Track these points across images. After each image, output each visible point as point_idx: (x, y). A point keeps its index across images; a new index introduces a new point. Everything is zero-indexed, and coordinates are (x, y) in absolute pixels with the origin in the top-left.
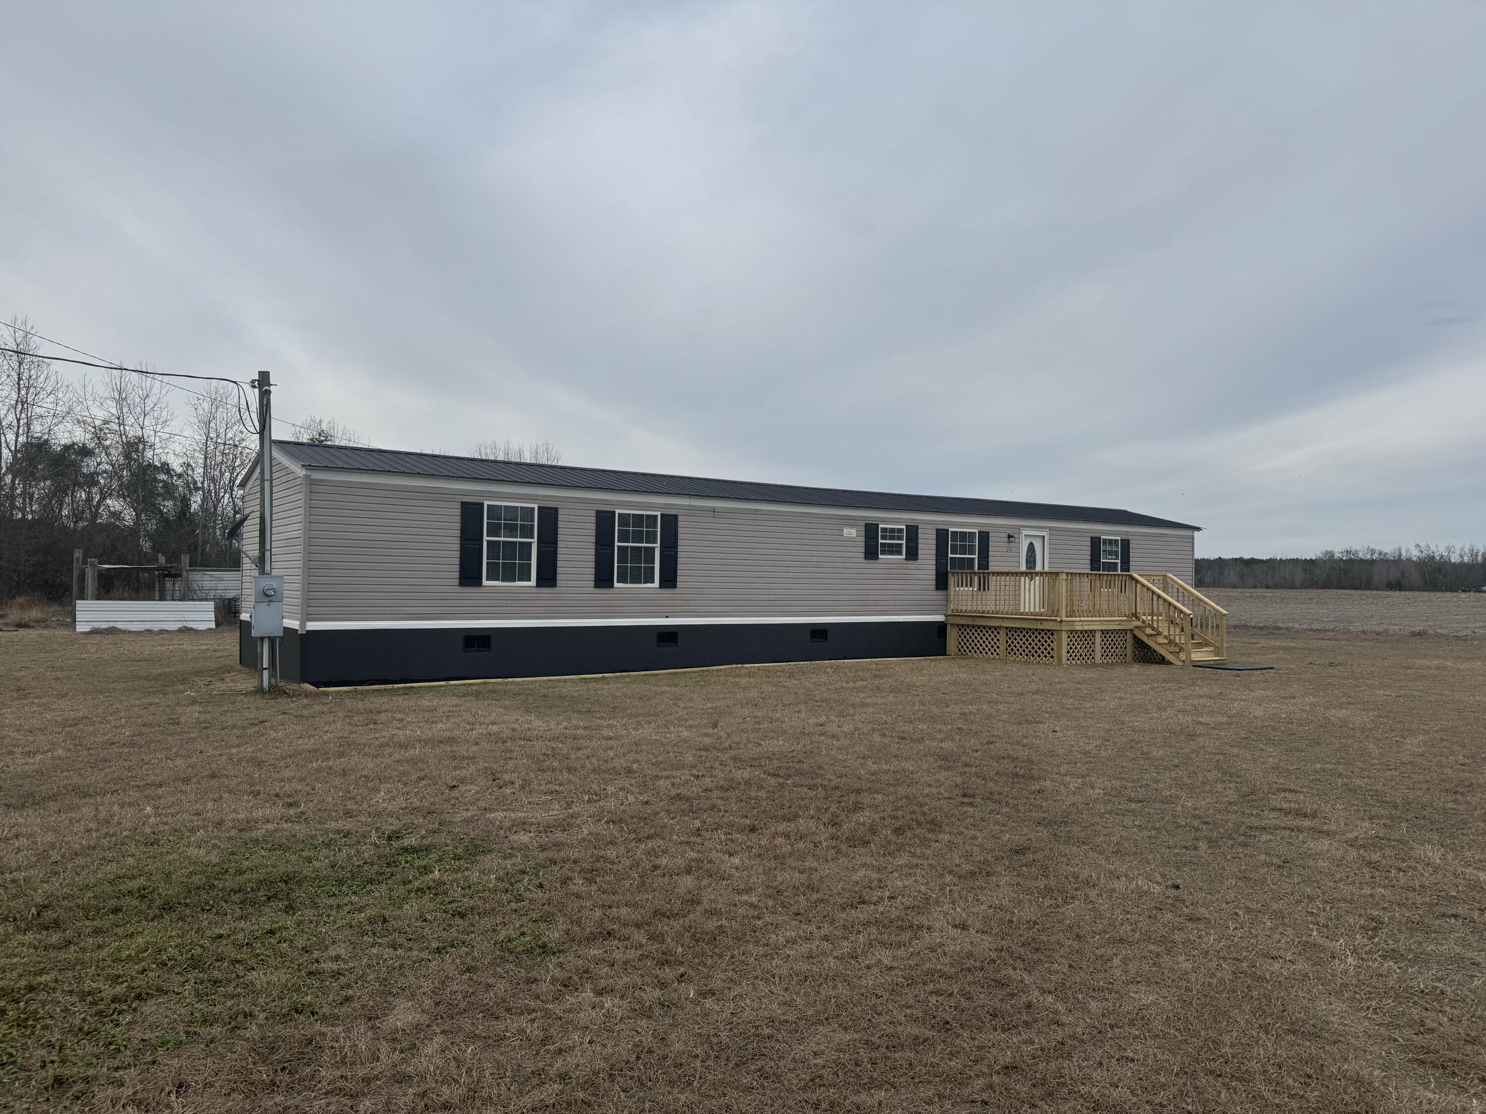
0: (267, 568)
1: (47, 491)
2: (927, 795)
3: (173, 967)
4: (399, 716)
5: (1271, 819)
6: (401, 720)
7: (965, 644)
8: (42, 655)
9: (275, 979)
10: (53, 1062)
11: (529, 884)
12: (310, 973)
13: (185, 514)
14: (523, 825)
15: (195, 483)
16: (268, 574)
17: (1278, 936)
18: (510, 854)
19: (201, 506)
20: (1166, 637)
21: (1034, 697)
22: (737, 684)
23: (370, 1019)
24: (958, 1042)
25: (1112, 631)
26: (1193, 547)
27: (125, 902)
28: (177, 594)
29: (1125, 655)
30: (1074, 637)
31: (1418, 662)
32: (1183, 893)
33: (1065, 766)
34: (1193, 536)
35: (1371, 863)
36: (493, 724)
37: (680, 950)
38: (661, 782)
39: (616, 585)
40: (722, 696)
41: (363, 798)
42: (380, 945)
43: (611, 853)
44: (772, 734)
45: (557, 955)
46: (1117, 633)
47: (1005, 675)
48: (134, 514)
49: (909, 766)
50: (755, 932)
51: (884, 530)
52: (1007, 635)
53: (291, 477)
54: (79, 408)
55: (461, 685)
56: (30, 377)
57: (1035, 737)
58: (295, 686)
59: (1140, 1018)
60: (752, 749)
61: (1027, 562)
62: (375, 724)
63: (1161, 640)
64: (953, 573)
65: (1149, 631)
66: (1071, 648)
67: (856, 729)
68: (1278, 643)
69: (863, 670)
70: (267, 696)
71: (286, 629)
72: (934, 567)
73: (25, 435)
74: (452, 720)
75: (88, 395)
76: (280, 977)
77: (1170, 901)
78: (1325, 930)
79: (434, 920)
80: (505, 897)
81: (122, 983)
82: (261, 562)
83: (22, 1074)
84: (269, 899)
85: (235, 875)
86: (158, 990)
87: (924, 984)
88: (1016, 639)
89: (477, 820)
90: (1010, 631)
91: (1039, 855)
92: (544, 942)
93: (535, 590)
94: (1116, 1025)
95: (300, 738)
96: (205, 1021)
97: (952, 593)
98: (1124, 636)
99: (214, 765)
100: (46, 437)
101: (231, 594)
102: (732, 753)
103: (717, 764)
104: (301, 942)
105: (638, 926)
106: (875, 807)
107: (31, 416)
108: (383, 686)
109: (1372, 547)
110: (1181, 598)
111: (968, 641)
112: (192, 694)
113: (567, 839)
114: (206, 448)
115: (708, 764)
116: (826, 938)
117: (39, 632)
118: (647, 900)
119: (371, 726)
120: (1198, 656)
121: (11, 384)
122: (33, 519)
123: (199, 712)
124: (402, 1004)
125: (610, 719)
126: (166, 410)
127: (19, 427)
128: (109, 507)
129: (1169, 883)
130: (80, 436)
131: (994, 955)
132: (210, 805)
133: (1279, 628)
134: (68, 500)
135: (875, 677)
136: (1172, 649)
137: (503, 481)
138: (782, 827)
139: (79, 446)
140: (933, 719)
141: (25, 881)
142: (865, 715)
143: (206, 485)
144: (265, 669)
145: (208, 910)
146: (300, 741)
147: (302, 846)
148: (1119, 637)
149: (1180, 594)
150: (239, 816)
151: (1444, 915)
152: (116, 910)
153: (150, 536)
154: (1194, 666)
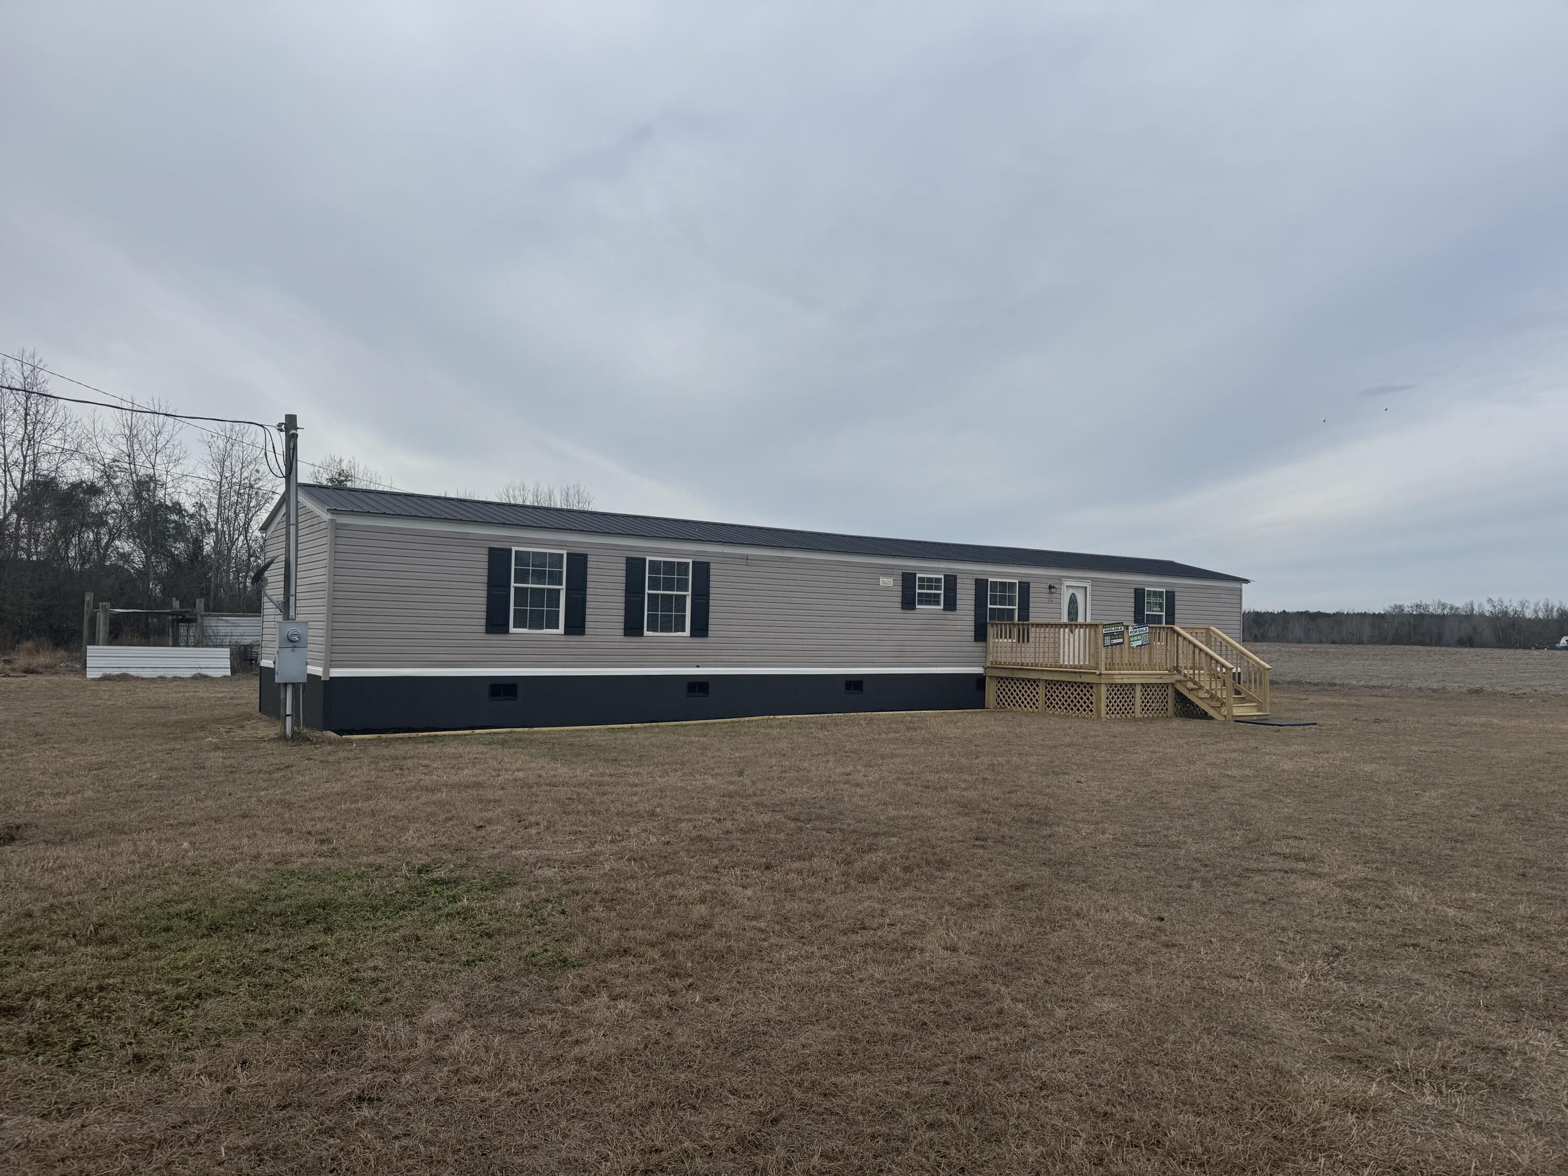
0: (292, 613)
1: (53, 531)
2: (941, 839)
3: (227, 974)
4: (425, 762)
5: (1270, 862)
6: (426, 766)
7: (1004, 697)
8: (55, 702)
9: (320, 983)
10: (130, 1044)
11: (552, 910)
12: (352, 980)
13: (197, 557)
14: (548, 862)
15: (208, 523)
16: (292, 619)
17: (1243, 960)
18: (534, 886)
19: (214, 548)
20: (1207, 692)
21: (1066, 750)
22: (768, 734)
23: (407, 1016)
24: (931, 1038)
25: (1153, 685)
26: (1241, 599)
27: (175, 922)
28: (192, 640)
29: (1167, 709)
30: (1113, 690)
31: (1465, 719)
32: (1166, 925)
33: (1082, 814)
34: (1241, 589)
35: (1351, 900)
36: (519, 770)
37: (689, 964)
38: (683, 825)
39: (646, 633)
40: (751, 746)
41: (393, 836)
42: (414, 958)
43: (632, 886)
44: (797, 782)
45: (577, 968)
46: (1158, 687)
47: (1041, 729)
48: (144, 556)
49: (928, 812)
50: (760, 951)
51: (922, 579)
52: (1046, 688)
53: (315, 521)
54: (88, 445)
55: (487, 734)
56: (37, 412)
57: (1059, 787)
58: (317, 733)
59: (1099, 1022)
60: (776, 796)
61: (1069, 613)
62: (401, 769)
63: (1202, 694)
64: (993, 624)
65: (1190, 685)
66: (1110, 702)
67: (881, 778)
68: (1330, 700)
69: (897, 723)
70: (290, 742)
71: (311, 677)
72: (973, 618)
73: (31, 473)
74: (477, 766)
75: (97, 431)
76: (325, 982)
77: (1153, 931)
78: (1290, 956)
79: (464, 939)
80: (529, 922)
81: (183, 985)
82: (285, 607)
83: (105, 1052)
84: (308, 922)
85: (274, 901)
86: (215, 991)
87: (910, 995)
88: (1055, 692)
89: (504, 856)
90: (1049, 684)
91: (1037, 891)
92: (565, 957)
93: (563, 638)
94: (1076, 1026)
95: (327, 782)
96: (261, 1015)
97: (991, 645)
98: (1165, 691)
99: (244, 807)
100: (53, 475)
101: (247, 641)
102: (756, 799)
103: (739, 809)
104: (342, 955)
105: (652, 945)
106: (889, 849)
107: (38, 453)
108: (407, 735)
109: (1443, 601)
110: (1224, 652)
111: (1007, 693)
112: (214, 740)
113: (589, 874)
114: (220, 488)
115: (730, 809)
116: (825, 957)
117: (48, 678)
118: (662, 924)
119: (397, 772)
120: (1240, 711)
121: (18, 419)
122: (38, 560)
123: (224, 758)
124: (436, 1005)
125: (636, 767)
126: (179, 447)
127: (25, 464)
128: (118, 548)
129: (1156, 916)
130: (88, 474)
131: (977, 971)
132: (245, 841)
133: (1335, 685)
134: (75, 540)
135: (908, 729)
136: (1214, 703)
137: (532, 526)
138: (797, 865)
139: (87, 485)
140: (961, 770)
141: (79, 903)
142: (892, 766)
143: (219, 526)
144: (288, 715)
145: (252, 931)
146: (327, 785)
147: (335, 877)
148: (1160, 690)
149: (1224, 648)
150: (275, 851)
151: (1405, 945)
152: (168, 929)
153: (159, 579)
154: (1235, 721)
